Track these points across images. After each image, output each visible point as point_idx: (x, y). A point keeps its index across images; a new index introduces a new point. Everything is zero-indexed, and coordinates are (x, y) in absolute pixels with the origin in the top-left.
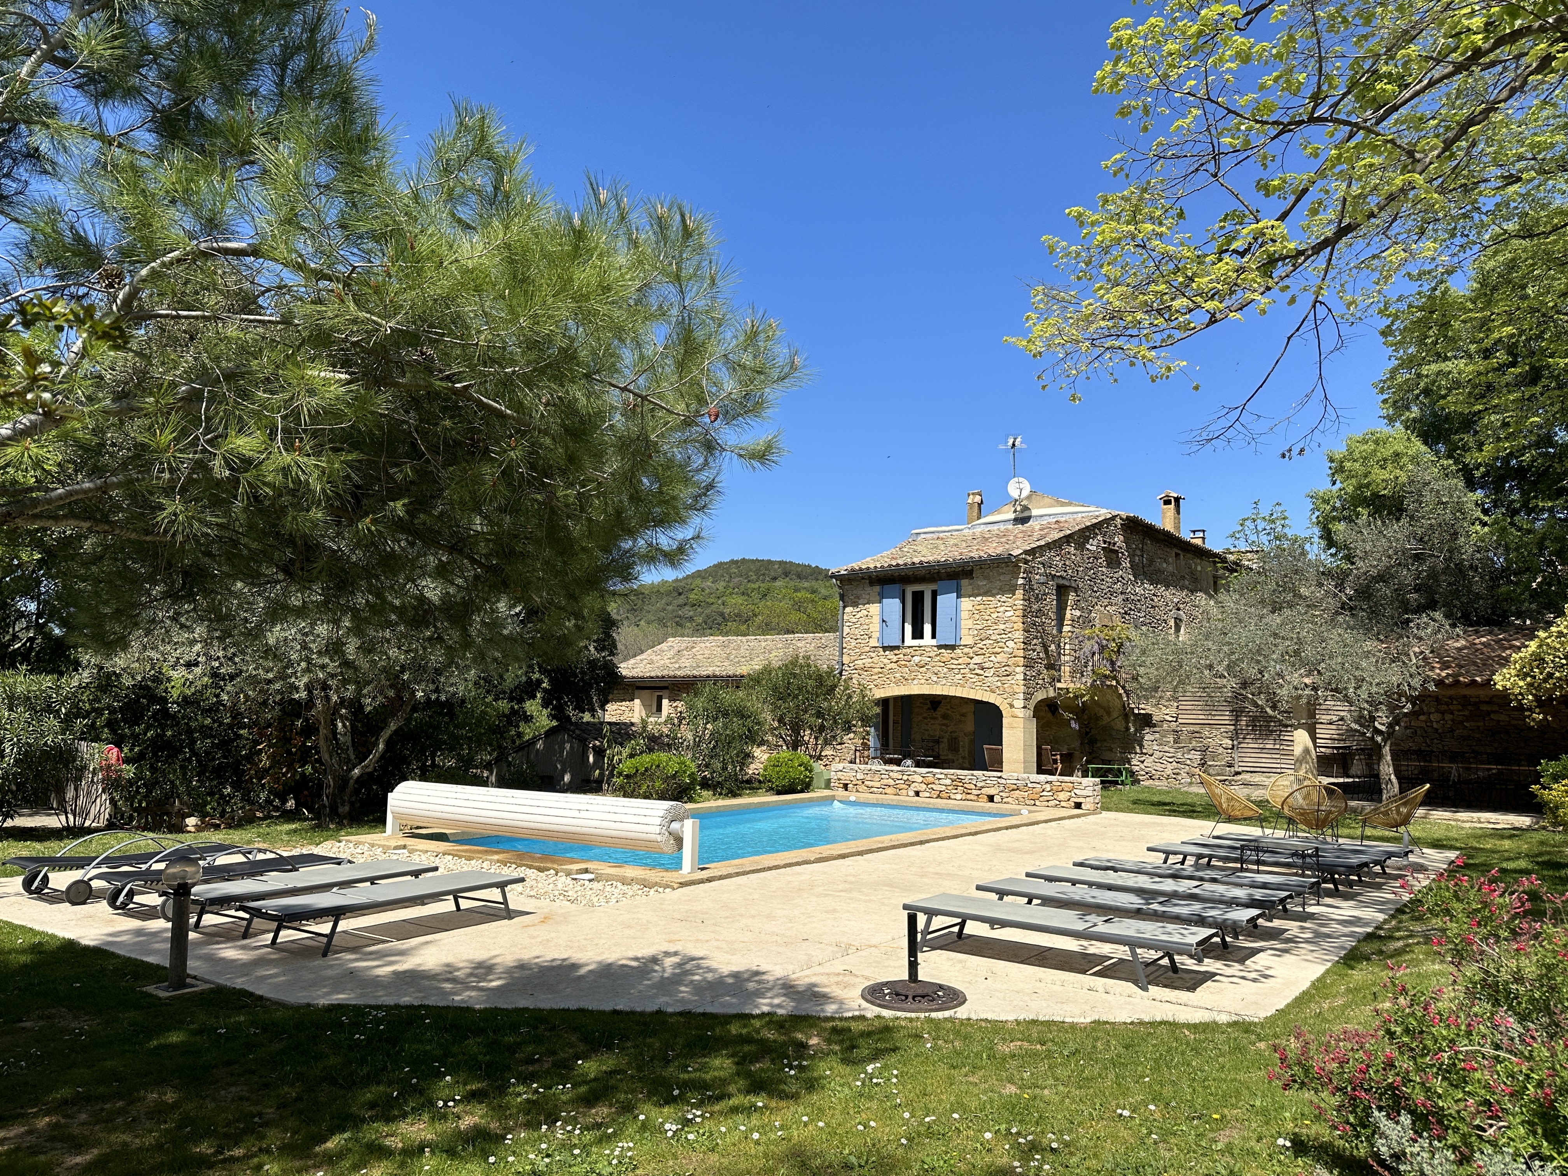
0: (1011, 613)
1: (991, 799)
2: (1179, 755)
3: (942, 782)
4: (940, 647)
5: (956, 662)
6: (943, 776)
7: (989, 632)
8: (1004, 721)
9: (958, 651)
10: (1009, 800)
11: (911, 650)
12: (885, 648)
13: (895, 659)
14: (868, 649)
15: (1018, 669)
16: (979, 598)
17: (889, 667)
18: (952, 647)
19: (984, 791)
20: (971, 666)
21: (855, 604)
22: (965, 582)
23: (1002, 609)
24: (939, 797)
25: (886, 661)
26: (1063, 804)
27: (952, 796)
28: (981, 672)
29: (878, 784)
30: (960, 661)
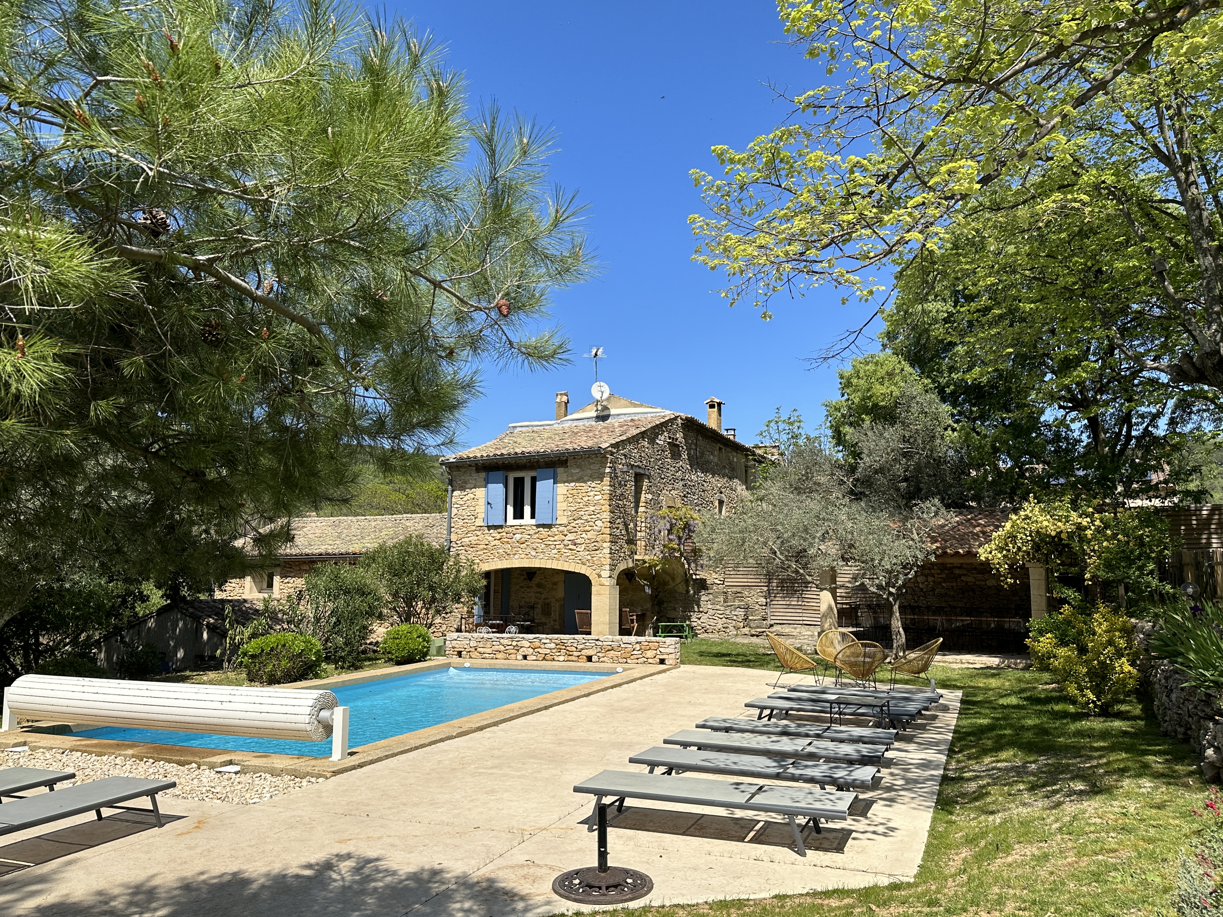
0: (600, 497)
1: (589, 659)
2: (728, 612)
3: (546, 646)
4: (538, 526)
5: (552, 539)
6: (548, 641)
7: (583, 513)
8: (594, 589)
9: (554, 529)
10: (605, 659)
11: (513, 529)
12: (489, 527)
13: (498, 536)
14: (474, 528)
15: (605, 545)
16: (573, 484)
17: (493, 543)
18: (549, 526)
19: (584, 652)
20: (566, 542)
21: (462, 488)
22: (560, 470)
23: (592, 494)
24: (544, 659)
25: (490, 538)
26: (650, 661)
27: (556, 658)
28: (574, 547)
29: (489, 650)
30: (556, 538)
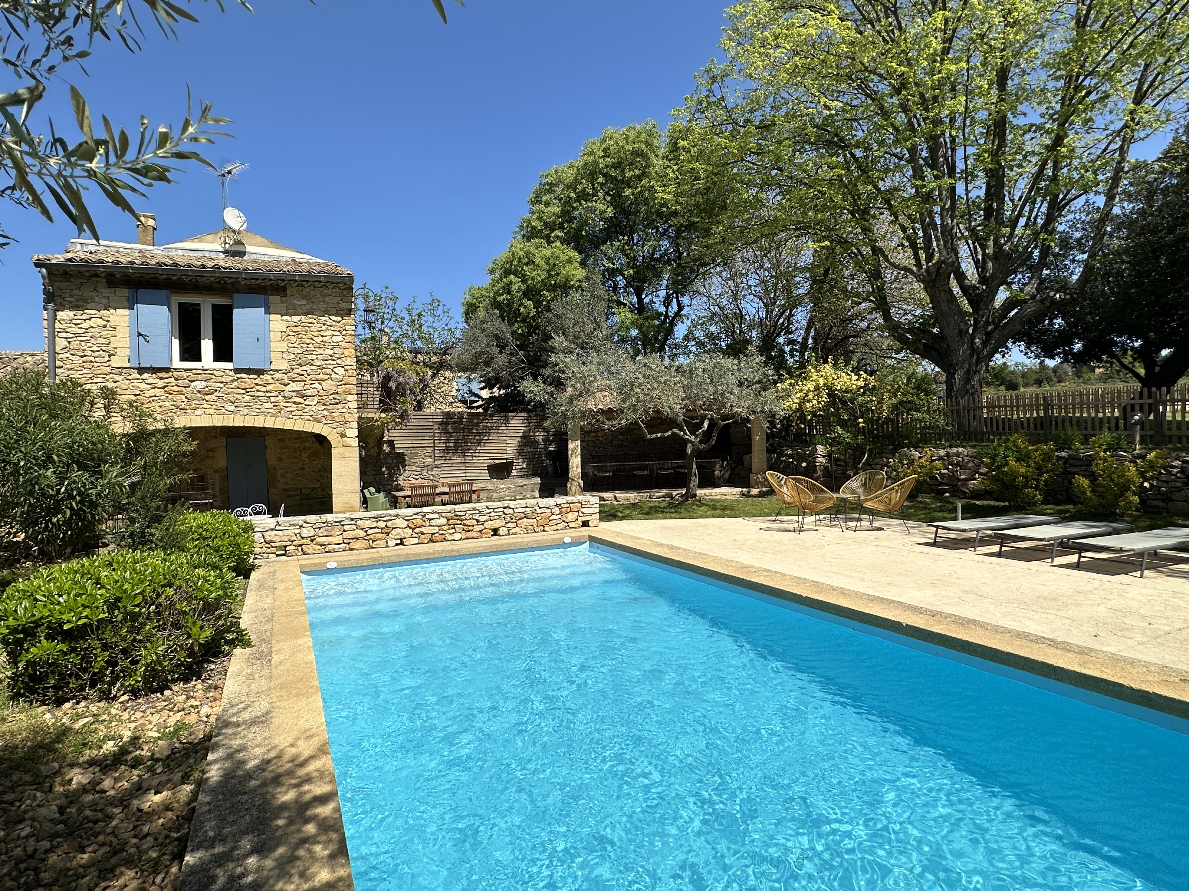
0: (340, 338)
1: (495, 532)
3: (433, 523)
4: (237, 371)
5: (264, 389)
8: (333, 451)
9: (266, 377)
10: (517, 530)
11: (189, 373)
12: (141, 370)
13: (160, 383)
14: (108, 370)
15: (350, 398)
16: (296, 318)
17: (152, 392)
18: (260, 372)
20: (287, 394)
21: (78, 306)
22: (274, 299)
23: (329, 333)
25: (143, 386)
28: (301, 400)
30: (270, 387)
